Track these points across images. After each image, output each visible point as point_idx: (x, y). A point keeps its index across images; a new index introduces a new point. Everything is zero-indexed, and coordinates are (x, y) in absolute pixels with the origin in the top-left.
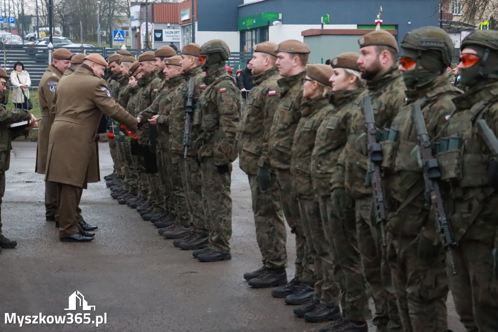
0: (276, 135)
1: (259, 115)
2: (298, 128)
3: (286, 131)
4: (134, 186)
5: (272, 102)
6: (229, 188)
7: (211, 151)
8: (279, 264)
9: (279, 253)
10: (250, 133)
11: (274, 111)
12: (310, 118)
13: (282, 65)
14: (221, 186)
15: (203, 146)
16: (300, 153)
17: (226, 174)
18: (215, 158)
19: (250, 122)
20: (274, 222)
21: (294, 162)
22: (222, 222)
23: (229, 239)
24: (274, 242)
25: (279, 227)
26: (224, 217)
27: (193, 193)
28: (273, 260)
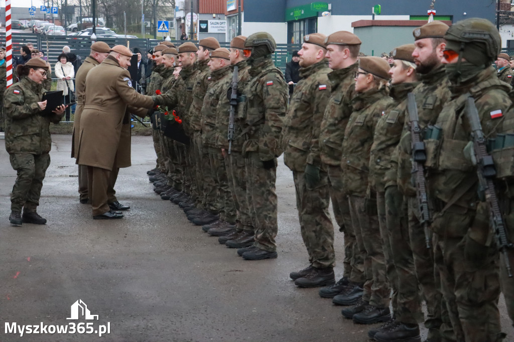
0: (326, 130)
1: (307, 110)
2: (349, 123)
3: (337, 127)
4: (177, 181)
5: (322, 97)
6: (274, 184)
7: (256, 146)
8: (327, 264)
9: (327, 252)
10: (297, 129)
11: (325, 106)
12: (363, 112)
13: (332, 58)
14: (266, 182)
15: (248, 141)
16: (351, 149)
17: (271, 169)
18: (260, 154)
19: (297, 117)
20: (321, 220)
21: (345, 157)
22: (268, 219)
23: (275, 237)
24: (322, 241)
25: (326, 225)
26: (269, 214)
27: (239, 189)
28: (320, 260)
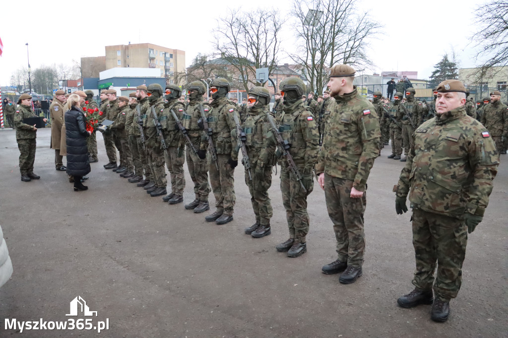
5: (108, 109)
8: (114, 161)
9: (114, 157)
20: (112, 148)
22: (94, 149)
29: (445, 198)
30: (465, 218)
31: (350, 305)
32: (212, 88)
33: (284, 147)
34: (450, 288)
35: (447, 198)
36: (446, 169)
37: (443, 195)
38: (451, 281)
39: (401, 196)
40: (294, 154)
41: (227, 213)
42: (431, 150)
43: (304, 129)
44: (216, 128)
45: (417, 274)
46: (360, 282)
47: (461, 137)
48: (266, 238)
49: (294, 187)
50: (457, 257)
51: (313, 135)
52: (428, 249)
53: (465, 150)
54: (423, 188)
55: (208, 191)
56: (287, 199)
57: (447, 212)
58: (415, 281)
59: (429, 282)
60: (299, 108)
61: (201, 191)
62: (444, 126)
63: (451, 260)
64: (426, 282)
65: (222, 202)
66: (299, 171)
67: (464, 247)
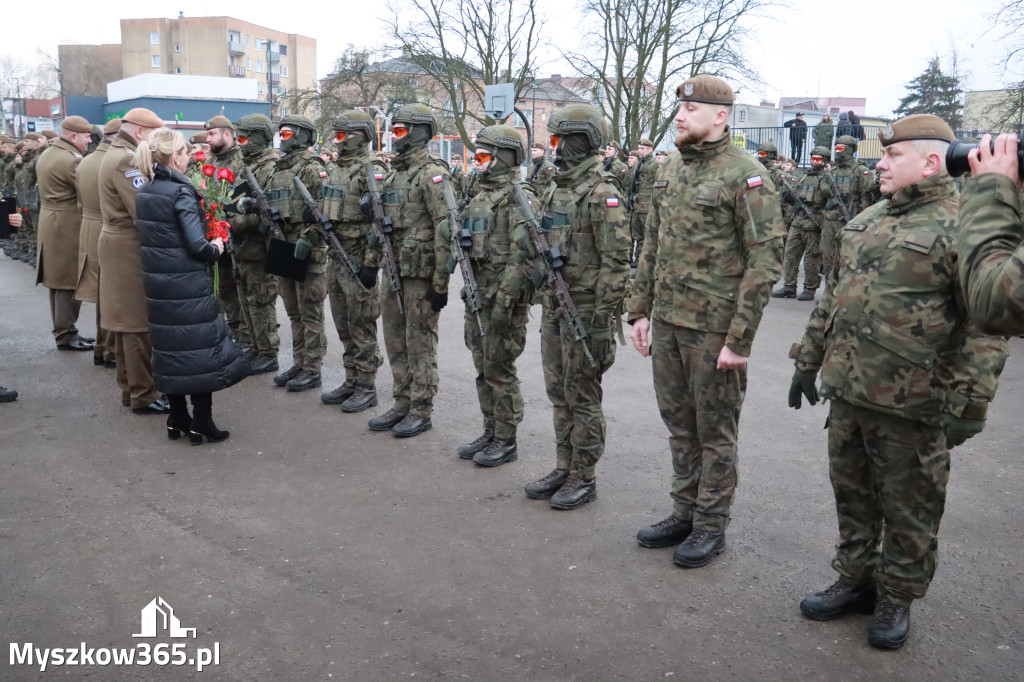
29: (896, 377)
30: (942, 424)
31: (692, 610)
32: (396, 126)
33: (551, 263)
34: (912, 576)
35: (902, 377)
36: (902, 314)
37: (892, 371)
38: (911, 561)
39: (804, 369)
40: (572, 281)
41: (419, 413)
42: (870, 270)
43: (599, 224)
44: (402, 218)
45: (842, 547)
46: (717, 565)
47: (938, 245)
48: (507, 467)
49: (572, 355)
50: (925, 508)
51: (618, 240)
52: (863, 491)
53: (945, 272)
54: (848, 354)
55: (377, 362)
56: (555, 380)
57: (899, 409)
58: (837, 563)
59: (868, 563)
60: (589, 177)
61: (359, 362)
62: (902, 218)
63: (912, 514)
64: (862, 564)
65: (407, 388)
66: (583, 319)
67: (940, 488)
